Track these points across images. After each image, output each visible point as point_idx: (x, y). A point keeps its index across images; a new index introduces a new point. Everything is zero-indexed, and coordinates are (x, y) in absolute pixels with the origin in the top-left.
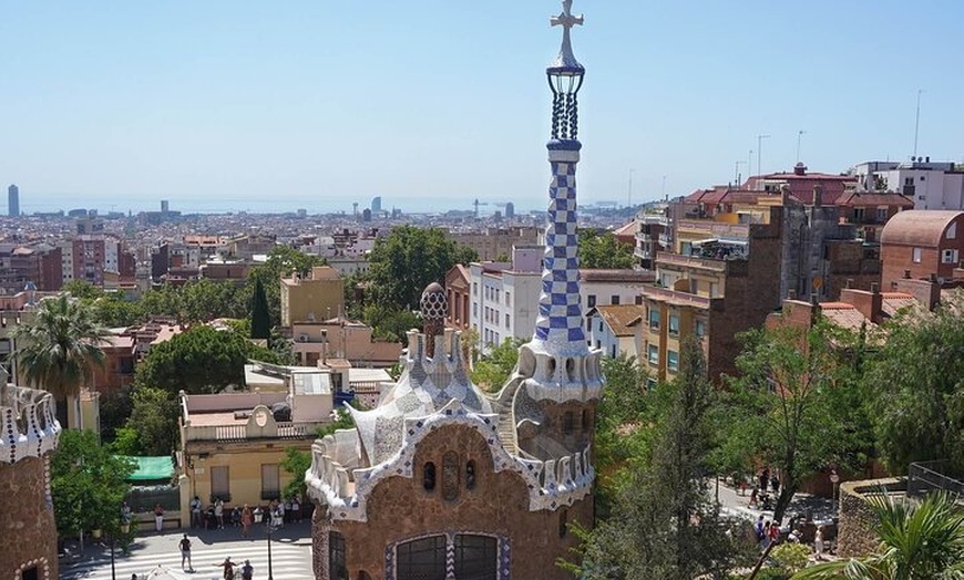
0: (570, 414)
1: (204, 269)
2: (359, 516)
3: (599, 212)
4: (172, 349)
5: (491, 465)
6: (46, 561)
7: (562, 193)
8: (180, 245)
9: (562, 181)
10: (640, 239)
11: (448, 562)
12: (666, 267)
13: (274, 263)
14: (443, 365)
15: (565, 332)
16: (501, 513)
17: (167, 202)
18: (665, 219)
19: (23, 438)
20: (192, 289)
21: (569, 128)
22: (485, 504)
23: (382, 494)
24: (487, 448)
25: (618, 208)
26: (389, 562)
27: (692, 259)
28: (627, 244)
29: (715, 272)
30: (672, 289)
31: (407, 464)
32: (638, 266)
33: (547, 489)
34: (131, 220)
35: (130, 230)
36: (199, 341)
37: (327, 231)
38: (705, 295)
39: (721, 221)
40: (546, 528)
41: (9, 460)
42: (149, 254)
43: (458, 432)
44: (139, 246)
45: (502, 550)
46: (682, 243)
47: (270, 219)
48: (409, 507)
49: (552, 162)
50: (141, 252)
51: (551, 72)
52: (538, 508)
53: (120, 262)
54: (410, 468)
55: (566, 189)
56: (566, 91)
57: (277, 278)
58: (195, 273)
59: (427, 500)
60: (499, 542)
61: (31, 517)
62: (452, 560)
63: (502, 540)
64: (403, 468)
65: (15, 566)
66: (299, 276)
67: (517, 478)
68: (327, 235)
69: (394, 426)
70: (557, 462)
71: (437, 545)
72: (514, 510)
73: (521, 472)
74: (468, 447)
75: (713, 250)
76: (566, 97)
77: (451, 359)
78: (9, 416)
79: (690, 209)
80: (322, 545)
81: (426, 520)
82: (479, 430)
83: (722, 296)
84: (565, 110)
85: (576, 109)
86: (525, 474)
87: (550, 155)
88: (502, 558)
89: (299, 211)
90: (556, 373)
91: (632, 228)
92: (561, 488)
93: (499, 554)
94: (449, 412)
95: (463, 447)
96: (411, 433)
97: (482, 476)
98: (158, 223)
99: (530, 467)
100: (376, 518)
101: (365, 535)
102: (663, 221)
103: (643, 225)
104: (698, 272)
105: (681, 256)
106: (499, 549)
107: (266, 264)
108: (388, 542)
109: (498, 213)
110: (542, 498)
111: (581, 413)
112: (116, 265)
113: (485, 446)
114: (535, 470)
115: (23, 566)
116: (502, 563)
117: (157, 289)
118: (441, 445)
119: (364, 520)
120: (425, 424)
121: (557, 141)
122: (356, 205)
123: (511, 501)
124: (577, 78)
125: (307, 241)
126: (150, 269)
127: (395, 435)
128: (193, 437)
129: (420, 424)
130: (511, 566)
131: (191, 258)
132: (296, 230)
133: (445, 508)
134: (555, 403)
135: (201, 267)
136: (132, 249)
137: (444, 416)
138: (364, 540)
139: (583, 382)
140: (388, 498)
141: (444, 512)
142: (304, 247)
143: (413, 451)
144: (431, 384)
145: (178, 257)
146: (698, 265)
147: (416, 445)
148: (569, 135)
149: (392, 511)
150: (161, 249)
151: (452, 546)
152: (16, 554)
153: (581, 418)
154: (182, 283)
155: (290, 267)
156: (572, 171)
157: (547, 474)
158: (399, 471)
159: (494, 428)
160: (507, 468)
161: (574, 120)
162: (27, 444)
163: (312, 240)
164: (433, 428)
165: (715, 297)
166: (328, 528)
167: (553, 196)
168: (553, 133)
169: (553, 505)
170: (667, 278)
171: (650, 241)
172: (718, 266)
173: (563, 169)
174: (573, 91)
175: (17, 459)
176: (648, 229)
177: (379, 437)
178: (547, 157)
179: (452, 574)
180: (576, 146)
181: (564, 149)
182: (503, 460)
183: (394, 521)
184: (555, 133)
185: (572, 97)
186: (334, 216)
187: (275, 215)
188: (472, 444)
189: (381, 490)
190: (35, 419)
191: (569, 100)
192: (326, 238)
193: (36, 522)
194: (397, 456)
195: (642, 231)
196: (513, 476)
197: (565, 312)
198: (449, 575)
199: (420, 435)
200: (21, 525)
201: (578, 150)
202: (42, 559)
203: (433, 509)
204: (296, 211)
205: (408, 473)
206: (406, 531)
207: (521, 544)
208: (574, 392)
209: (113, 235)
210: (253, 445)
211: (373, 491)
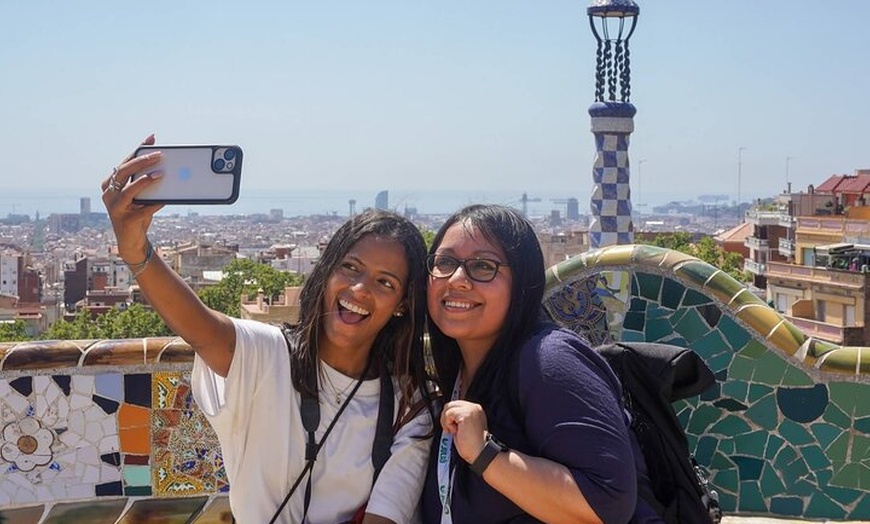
1: (134, 291)
3: (703, 211)
7: (611, 176)
8: (104, 260)
9: (609, 159)
10: (754, 245)
12: (781, 283)
13: (233, 283)
17: (89, 200)
18: (787, 217)
20: (118, 320)
21: (619, 87)
25: (730, 205)
27: (816, 272)
28: (736, 255)
29: (849, 290)
30: (789, 314)
32: (751, 284)
34: (39, 225)
35: (36, 239)
37: (311, 240)
38: (835, 322)
39: (858, 217)
42: (62, 273)
44: (48, 260)
46: (803, 249)
47: (232, 223)
49: (595, 133)
50: (50, 270)
51: (593, 11)
53: (21, 283)
55: (616, 169)
56: (613, 37)
57: (236, 302)
58: (123, 298)
66: (267, 301)
68: (311, 245)
75: (847, 258)
76: (613, 46)
79: (821, 204)
83: (861, 324)
84: (613, 62)
85: (627, 61)
87: (593, 124)
89: (273, 211)
91: (743, 232)
98: (75, 229)
102: (783, 219)
103: (756, 226)
104: (827, 289)
105: (802, 269)
107: (221, 284)
109: (555, 214)
112: (15, 287)
117: (69, 319)
121: (603, 104)
122: (352, 202)
124: (629, 20)
125: (281, 253)
126: (61, 294)
131: (118, 278)
132: (267, 239)
135: (131, 289)
136: (38, 266)
142: (276, 263)
145: (101, 277)
146: (826, 280)
148: (618, 96)
150: (77, 264)
154: (104, 311)
155: (255, 288)
156: (623, 145)
161: (626, 76)
163: (288, 251)
165: (850, 324)
167: (598, 179)
168: (597, 94)
170: (782, 300)
171: (767, 248)
172: (853, 281)
173: (611, 143)
174: (623, 38)
176: (766, 232)
178: (590, 127)
180: (627, 111)
181: (612, 115)
184: (600, 94)
185: (622, 45)
186: (322, 218)
187: (239, 218)
191: (619, 50)
192: (307, 249)
195: (755, 235)
201: (632, 117)
204: (268, 213)
209: (12, 246)
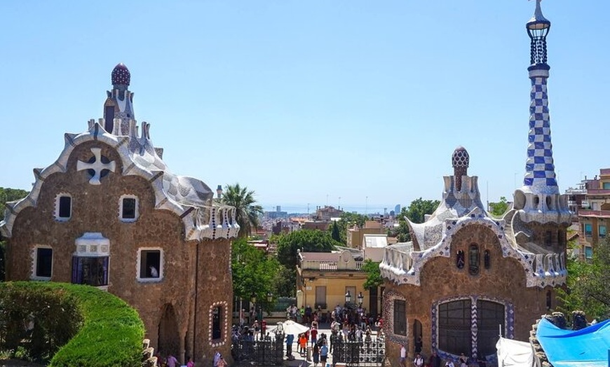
0: (549, 232)
2: (415, 281)
4: (291, 240)
5: (501, 253)
6: (226, 304)
7: (539, 96)
9: (538, 88)
11: (473, 317)
13: (343, 222)
14: (467, 194)
15: (544, 180)
16: (507, 286)
19: (220, 226)
21: (543, 57)
22: (497, 280)
23: (430, 269)
24: (497, 241)
26: (434, 315)
30: (600, 210)
31: (447, 248)
33: (538, 272)
36: (306, 236)
40: (537, 300)
41: (212, 238)
43: (479, 230)
45: (509, 313)
48: (448, 278)
49: (531, 78)
51: (529, 25)
52: (532, 286)
54: (448, 251)
55: (541, 93)
59: (459, 274)
60: (506, 308)
61: (220, 275)
62: (475, 315)
63: (508, 306)
64: (444, 251)
65: (210, 302)
66: (358, 227)
67: (518, 264)
69: (437, 230)
70: (544, 256)
71: (466, 305)
72: (516, 286)
73: (520, 260)
74: (486, 240)
77: (472, 191)
78: (213, 213)
80: (389, 308)
81: (459, 287)
82: (492, 229)
86: (523, 262)
87: (530, 74)
88: (508, 319)
90: (540, 206)
92: (547, 274)
93: (506, 316)
94: (473, 216)
95: (482, 240)
96: (449, 228)
97: (494, 261)
99: (526, 257)
100: (426, 284)
101: (418, 295)
102: (584, 192)
106: (506, 313)
107: (338, 222)
108: (434, 301)
110: (535, 279)
111: (557, 232)
113: (496, 240)
114: (529, 259)
115: (214, 304)
116: (508, 322)
118: (468, 238)
119: (419, 284)
120: (457, 223)
121: (534, 65)
123: (514, 280)
127: (437, 235)
128: (306, 268)
129: (454, 223)
130: (515, 324)
131: (293, 230)
133: (470, 280)
134: (539, 224)
137: (470, 218)
138: (419, 299)
139: (558, 210)
140: (434, 272)
141: (471, 282)
143: (450, 240)
144: (460, 205)
145: (287, 229)
147: (452, 236)
149: (436, 280)
150: (277, 224)
151: (475, 306)
152: (211, 296)
153: (557, 236)
156: (545, 83)
157: (537, 264)
158: (441, 253)
159: (502, 228)
160: (511, 256)
162: (222, 229)
164: (463, 225)
166: (393, 298)
167: (533, 98)
168: (531, 61)
169: (543, 284)
170: (595, 204)
173: (539, 81)
175: (216, 238)
177: (427, 237)
179: (475, 325)
180: (546, 67)
181: (539, 69)
182: (508, 250)
183: (437, 287)
185: (543, 39)
188: (488, 239)
189: (429, 267)
190: (227, 216)
193: (223, 279)
194: (440, 243)
196: (515, 262)
197: (544, 168)
198: (473, 326)
199: (455, 230)
200: (215, 279)
201: (548, 70)
202: (225, 302)
203: (463, 281)
205: (447, 254)
206: (445, 294)
207: (521, 310)
208: (552, 216)
210: (341, 275)
211: (425, 266)
